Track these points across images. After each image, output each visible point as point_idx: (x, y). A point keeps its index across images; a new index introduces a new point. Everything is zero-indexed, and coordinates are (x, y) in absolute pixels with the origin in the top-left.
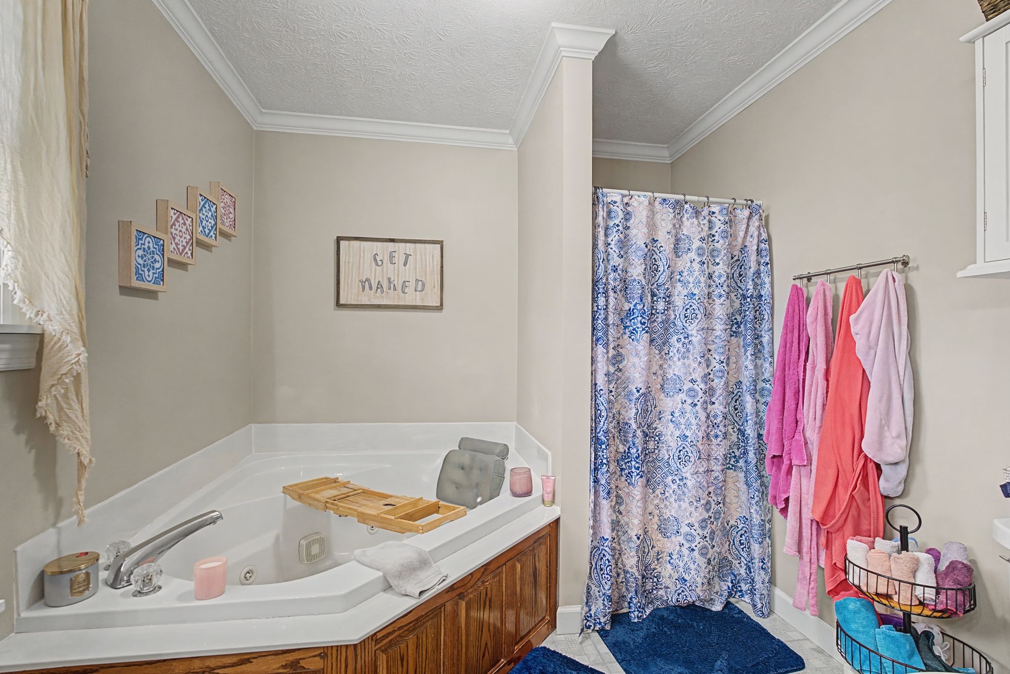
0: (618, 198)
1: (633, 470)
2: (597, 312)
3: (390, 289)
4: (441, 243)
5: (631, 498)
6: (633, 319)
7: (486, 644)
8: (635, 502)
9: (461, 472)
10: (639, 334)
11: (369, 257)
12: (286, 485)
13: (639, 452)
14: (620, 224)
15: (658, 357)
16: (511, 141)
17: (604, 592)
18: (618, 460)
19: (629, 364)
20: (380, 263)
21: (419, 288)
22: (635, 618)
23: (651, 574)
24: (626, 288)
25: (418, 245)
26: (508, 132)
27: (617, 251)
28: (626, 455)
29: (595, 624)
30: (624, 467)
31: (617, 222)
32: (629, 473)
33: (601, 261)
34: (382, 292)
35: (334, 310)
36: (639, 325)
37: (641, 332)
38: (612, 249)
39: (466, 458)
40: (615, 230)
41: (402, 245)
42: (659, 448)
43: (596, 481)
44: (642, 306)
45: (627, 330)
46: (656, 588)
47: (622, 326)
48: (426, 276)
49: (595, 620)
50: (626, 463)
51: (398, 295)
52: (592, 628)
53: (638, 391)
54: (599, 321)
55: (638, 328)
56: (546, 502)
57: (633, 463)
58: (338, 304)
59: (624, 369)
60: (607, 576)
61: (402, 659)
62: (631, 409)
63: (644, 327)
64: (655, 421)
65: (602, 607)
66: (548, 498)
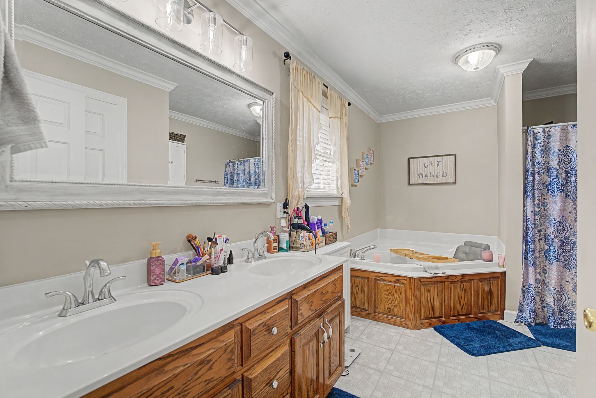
0: (541, 130)
1: (552, 257)
2: (527, 184)
3: (431, 176)
4: (455, 155)
5: (551, 271)
6: (552, 186)
7: (463, 305)
8: (553, 272)
9: (465, 255)
10: (555, 193)
11: (422, 164)
12: (391, 249)
13: (556, 249)
14: (542, 142)
15: (572, 204)
16: (492, 101)
17: (530, 308)
18: (544, 253)
19: (551, 207)
20: (426, 166)
21: (445, 175)
22: (551, 326)
23: (568, 311)
24: (548, 171)
25: (444, 157)
26: (490, 98)
27: (540, 155)
28: (549, 251)
29: (525, 322)
30: (547, 256)
31: (540, 141)
32: (550, 259)
33: (529, 161)
34: (428, 178)
35: (408, 186)
36: (555, 189)
37: (556, 192)
38: (537, 154)
39: (467, 250)
40: (539, 145)
41: (436, 158)
42: (574, 250)
43: (526, 259)
44: (557, 179)
45: (549, 191)
46: (571, 319)
47: (546, 190)
48: (448, 170)
49: (525, 320)
50: (548, 254)
51: (434, 179)
52: (524, 323)
53: (555, 220)
54: (528, 188)
55: (555, 190)
56: (500, 266)
57: (552, 254)
58: (409, 184)
59: (548, 210)
60: (531, 301)
61: (429, 291)
62: (551, 228)
63: (558, 189)
64: (571, 236)
65: (529, 314)
66: (501, 264)
